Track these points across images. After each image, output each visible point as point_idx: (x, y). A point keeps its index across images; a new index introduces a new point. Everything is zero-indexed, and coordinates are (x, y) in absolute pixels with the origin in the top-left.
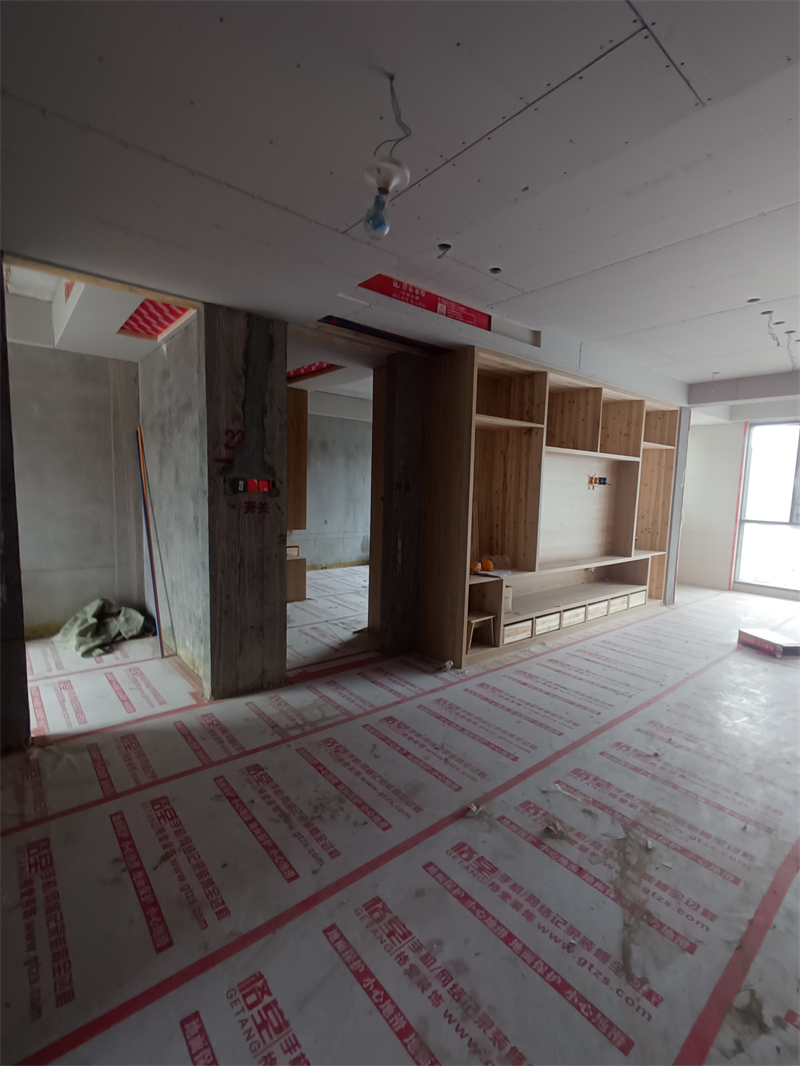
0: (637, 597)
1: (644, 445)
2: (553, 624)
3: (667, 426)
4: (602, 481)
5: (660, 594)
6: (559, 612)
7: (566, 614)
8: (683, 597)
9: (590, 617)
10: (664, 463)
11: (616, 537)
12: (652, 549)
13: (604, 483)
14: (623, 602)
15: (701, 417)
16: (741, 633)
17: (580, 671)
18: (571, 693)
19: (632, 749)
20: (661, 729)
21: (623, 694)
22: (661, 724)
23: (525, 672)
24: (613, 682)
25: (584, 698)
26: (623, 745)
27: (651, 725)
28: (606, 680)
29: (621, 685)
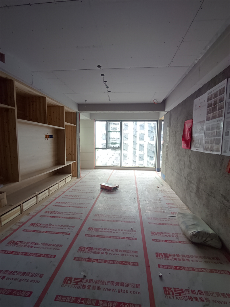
0: (69, 178)
1: (66, 123)
2: (33, 202)
3: (73, 118)
4: (51, 137)
5: (76, 175)
6: (36, 196)
7: (39, 196)
9: (51, 192)
10: (73, 131)
12: (72, 160)
13: (52, 138)
14: (64, 182)
16: (101, 185)
17: (46, 226)
18: (41, 246)
19: (73, 280)
20: (85, 251)
21: (66, 234)
22: (84, 248)
23: (14, 241)
24: (62, 227)
25: (47, 246)
26: (68, 279)
27: (80, 251)
28: (58, 227)
29: (65, 227)
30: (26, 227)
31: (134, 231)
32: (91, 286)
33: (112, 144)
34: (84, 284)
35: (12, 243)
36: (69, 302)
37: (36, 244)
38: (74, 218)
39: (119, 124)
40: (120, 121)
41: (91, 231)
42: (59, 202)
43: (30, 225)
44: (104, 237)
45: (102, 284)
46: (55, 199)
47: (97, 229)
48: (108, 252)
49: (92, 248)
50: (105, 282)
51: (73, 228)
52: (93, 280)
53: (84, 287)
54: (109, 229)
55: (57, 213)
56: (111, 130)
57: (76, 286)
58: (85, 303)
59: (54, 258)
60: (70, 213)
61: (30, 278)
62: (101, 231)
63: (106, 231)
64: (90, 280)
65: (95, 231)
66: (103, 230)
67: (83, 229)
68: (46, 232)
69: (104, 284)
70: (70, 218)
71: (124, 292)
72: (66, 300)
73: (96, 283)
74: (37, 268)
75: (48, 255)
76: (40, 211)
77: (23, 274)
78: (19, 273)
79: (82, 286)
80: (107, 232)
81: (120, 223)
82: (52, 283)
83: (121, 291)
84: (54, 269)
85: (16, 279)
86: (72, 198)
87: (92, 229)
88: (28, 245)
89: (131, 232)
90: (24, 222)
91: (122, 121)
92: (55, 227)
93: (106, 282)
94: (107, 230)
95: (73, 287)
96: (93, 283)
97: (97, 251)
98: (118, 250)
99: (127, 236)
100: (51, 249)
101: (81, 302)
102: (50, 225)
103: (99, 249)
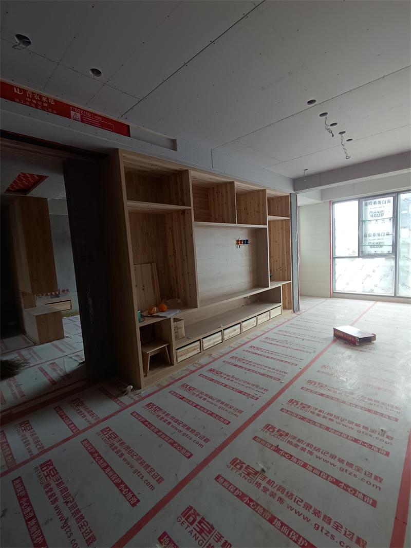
0: (276, 311)
1: (269, 218)
2: (217, 340)
4: (245, 242)
5: (291, 307)
6: (221, 331)
7: (226, 332)
8: (305, 305)
9: (244, 330)
10: (284, 228)
11: (258, 276)
14: (267, 316)
15: (305, 199)
16: (335, 330)
17: (228, 377)
18: (215, 402)
19: (244, 466)
20: (273, 434)
21: (252, 397)
22: (274, 428)
23: (187, 386)
24: (248, 385)
25: (223, 406)
26: (238, 461)
27: (266, 430)
28: (243, 384)
29: (253, 387)
30: (204, 371)
31: (388, 437)
32: (268, 490)
33: (371, 248)
34: (260, 481)
35: (185, 386)
36: (231, 492)
37: (209, 397)
38: (271, 377)
39: (389, 202)
40: (394, 195)
41: (293, 405)
42: (254, 347)
43: (209, 370)
44: (314, 423)
45: (288, 497)
46: (250, 341)
47: (304, 406)
48: (314, 452)
49: (287, 434)
50: (294, 497)
51: (264, 392)
52: (274, 482)
53: (259, 485)
54: (328, 414)
55: (247, 362)
56: (369, 218)
57: (246, 476)
58: (253, 507)
59: (227, 424)
60: (266, 367)
61: (194, 438)
62: (311, 412)
63: (322, 414)
64: (270, 480)
65: (300, 408)
66: (317, 412)
67: (281, 397)
68: (226, 386)
69: (291, 499)
70: (263, 375)
71: (326, 534)
72: (228, 487)
73: (279, 490)
74: (204, 428)
75: (221, 417)
76: (224, 355)
77: (188, 429)
78: (184, 426)
79: (255, 482)
80: (324, 417)
81: (359, 410)
82: (216, 455)
83: (320, 529)
84: (223, 439)
85: (180, 431)
86: (274, 344)
87: (295, 403)
88: (200, 395)
89: (377, 436)
90: (203, 364)
91: (399, 193)
92: (240, 382)
93: (296, 498)
94: (324, 415)
95: (242, 476)
96: (273, 486)
97: (294, 442)
98: (337, 458)
99: (367, 440)
100: (226, 411)
101: (248, 502)
102: (233, 377)
103: (299, 441)
